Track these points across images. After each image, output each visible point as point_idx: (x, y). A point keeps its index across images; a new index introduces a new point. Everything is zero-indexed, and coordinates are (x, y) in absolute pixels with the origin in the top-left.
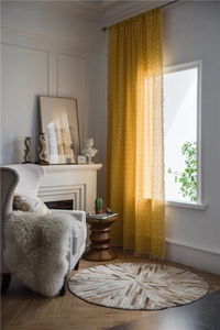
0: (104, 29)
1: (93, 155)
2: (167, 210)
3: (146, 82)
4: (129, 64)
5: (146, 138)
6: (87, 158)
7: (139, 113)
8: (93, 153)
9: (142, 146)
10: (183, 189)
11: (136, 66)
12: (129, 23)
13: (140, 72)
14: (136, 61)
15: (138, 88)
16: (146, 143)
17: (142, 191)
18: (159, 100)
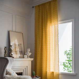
0: (33, 7)
1: (30, 55)
2: (60, 76)
3: (51, 27)
4: (44, 20)
5: (51, 48)
6: (28, 56)
7: (48, 39)
8: (30, 54)
9: (50, 51)
10: (64, 68)
11: (47, 21)
12: (44, 5)
13: (48, 23)
14: (47, 19)
15: (48, 29)
16: (51, 50)
17: (49, 69)
18: (57, 34)
